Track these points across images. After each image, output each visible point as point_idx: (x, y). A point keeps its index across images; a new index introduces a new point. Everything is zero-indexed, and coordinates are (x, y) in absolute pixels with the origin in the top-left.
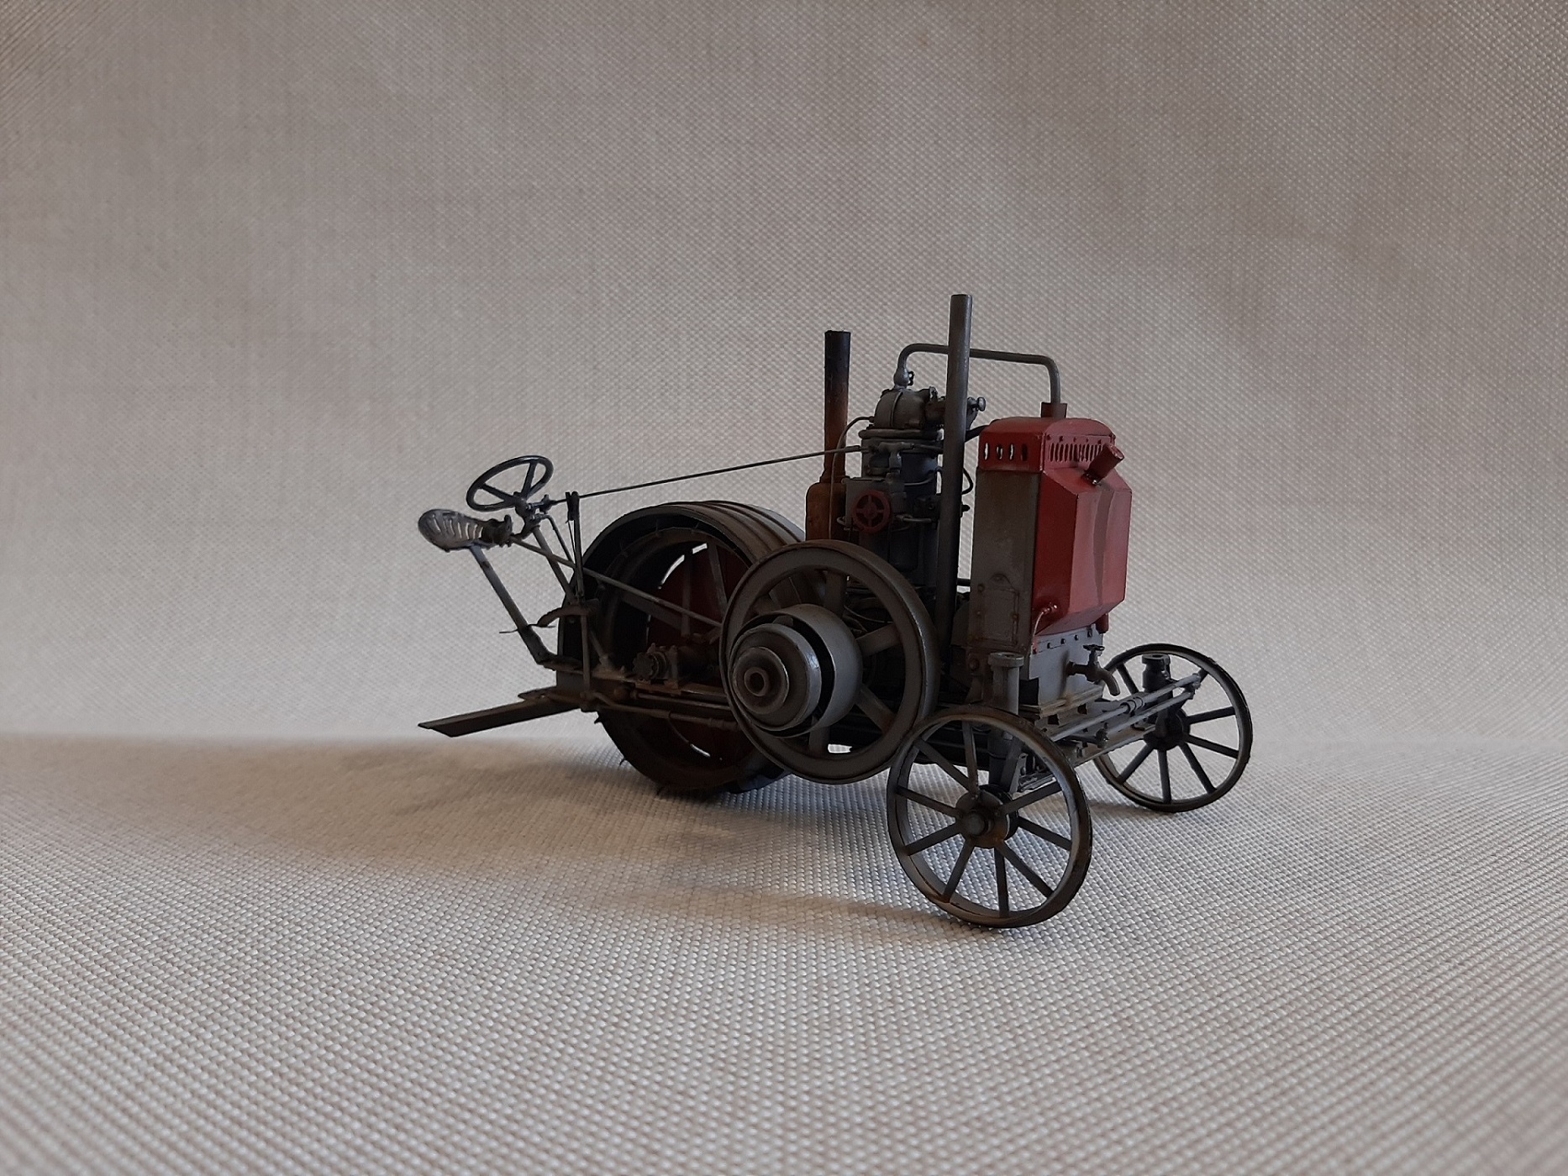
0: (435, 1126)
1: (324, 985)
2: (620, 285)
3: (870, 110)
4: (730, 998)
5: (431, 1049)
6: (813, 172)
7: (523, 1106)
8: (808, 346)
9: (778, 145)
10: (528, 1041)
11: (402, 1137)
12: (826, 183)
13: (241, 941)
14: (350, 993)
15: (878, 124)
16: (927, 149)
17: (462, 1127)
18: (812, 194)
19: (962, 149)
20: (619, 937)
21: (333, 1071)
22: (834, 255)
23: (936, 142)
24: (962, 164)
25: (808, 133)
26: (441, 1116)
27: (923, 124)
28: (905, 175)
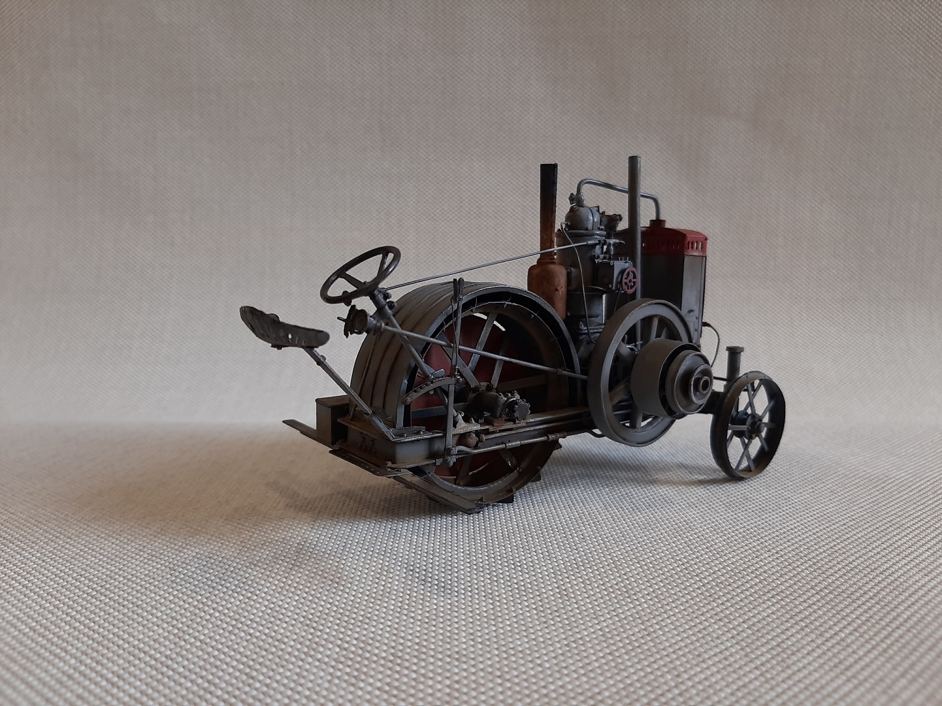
0: (121, 662)
1: (75, 575)
2: (308, 143)
3: (462, 35)
4: (325, 580)
5: (130, 614)
6: (427, 74)
7: (178, 650)
8: (425, 181)
9: (405, 56)
10: (192, 609)
11: (99, 668)
12: (435, 80)
13: (32, 548)
14: (90, 580)
15: (467, 44)
16: (497, 60)
17: (137, 662)
18: (427, 87)
19: (519, 60)
20: (265, 543)
21: (67, 627)
22: (440, 125)
23: (502, 55)
24: (518, 69)
25: (424, 49)
26: (126, 655)
27: (494, 44)
28: (483, 75)
